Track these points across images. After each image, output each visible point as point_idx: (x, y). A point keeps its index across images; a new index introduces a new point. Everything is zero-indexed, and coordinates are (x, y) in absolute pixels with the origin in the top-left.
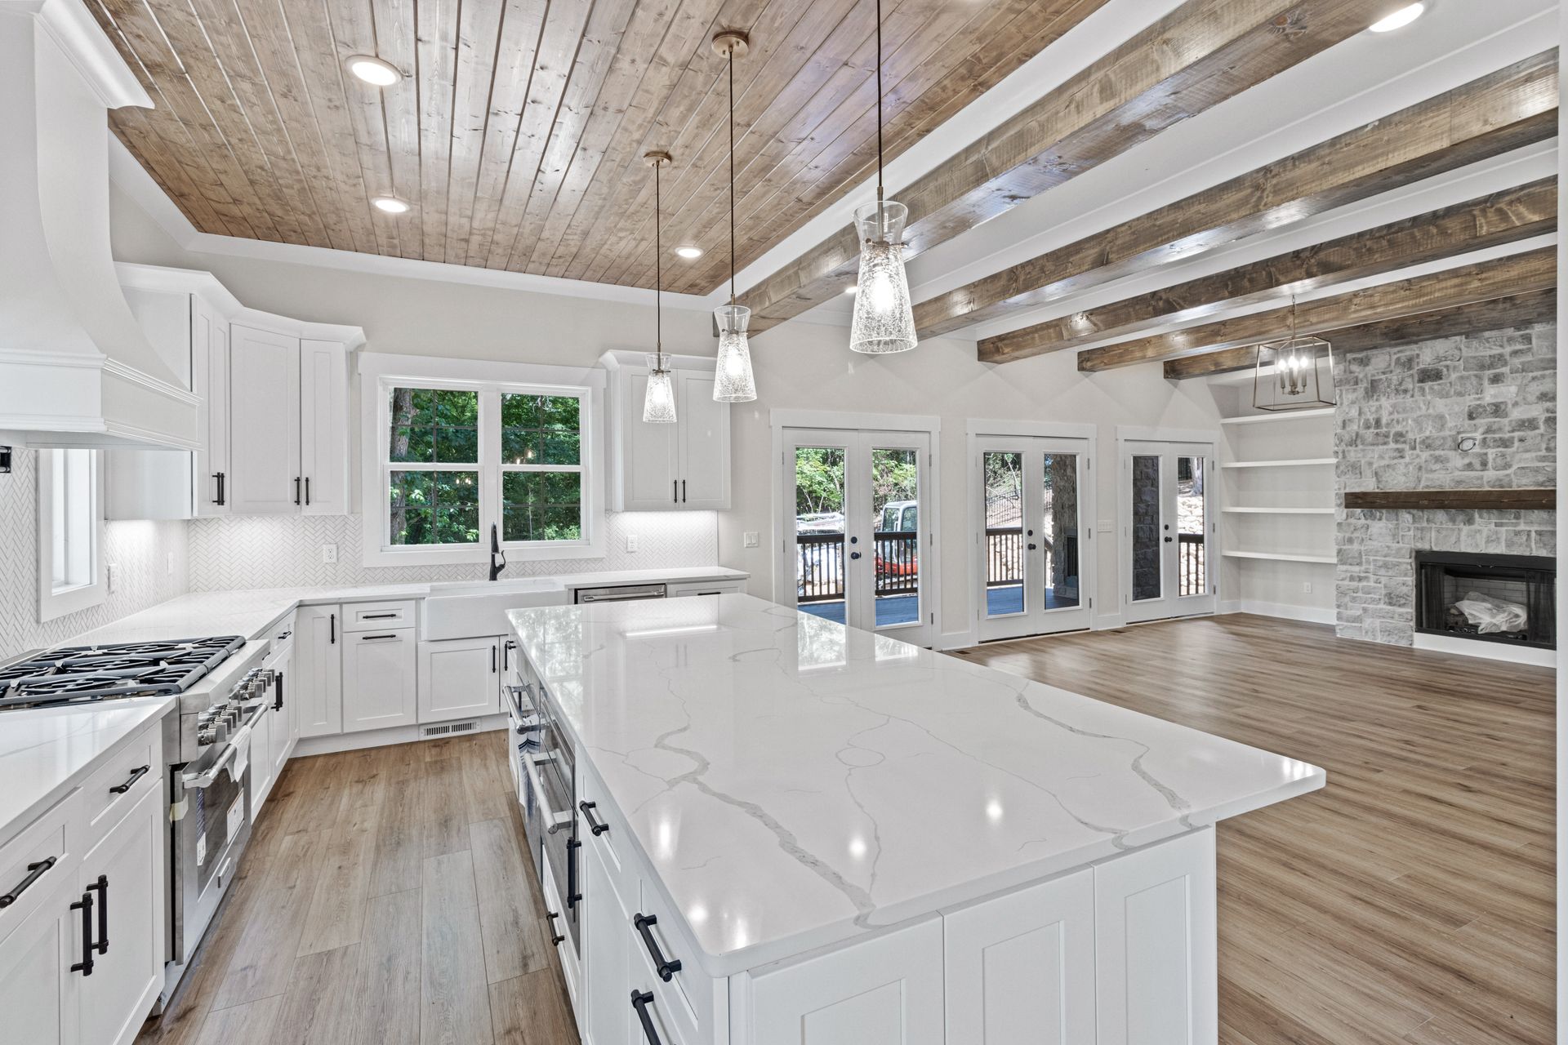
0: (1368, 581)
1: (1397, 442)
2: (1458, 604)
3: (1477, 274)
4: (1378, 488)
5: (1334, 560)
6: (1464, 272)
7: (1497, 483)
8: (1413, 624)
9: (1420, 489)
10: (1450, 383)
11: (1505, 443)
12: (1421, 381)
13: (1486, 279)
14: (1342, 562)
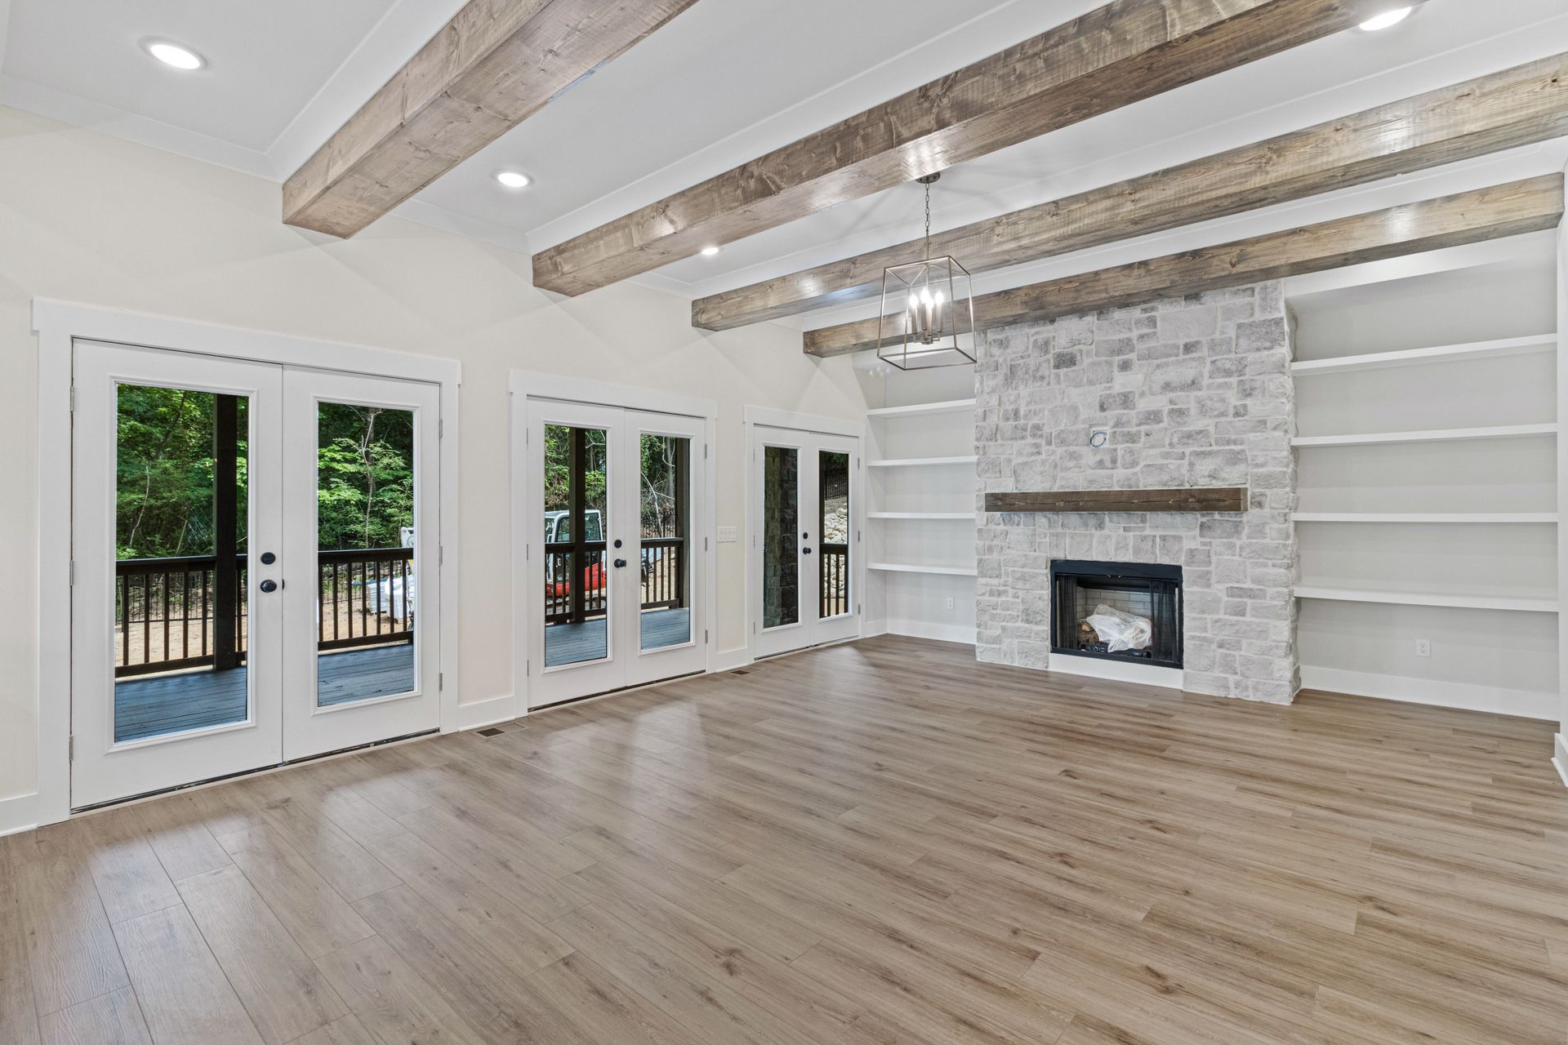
0: (1007, 596)
1: (1034, 436)
2: (1089, 619)
3: (1130, 194)
4: (1016, 488)
5: (975, 572)
6: (1116, 191)
7: (1126, 483)
8: (1048, 643)
9: (1055, 490)
10: (1084, 369)
11: (1132, 438)
12: (1057, 367)
13: (1139, 200)
14: (982, 574)
